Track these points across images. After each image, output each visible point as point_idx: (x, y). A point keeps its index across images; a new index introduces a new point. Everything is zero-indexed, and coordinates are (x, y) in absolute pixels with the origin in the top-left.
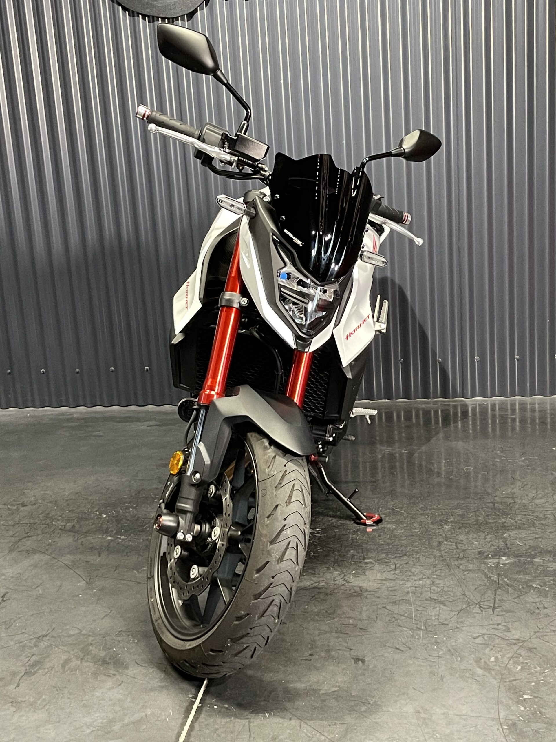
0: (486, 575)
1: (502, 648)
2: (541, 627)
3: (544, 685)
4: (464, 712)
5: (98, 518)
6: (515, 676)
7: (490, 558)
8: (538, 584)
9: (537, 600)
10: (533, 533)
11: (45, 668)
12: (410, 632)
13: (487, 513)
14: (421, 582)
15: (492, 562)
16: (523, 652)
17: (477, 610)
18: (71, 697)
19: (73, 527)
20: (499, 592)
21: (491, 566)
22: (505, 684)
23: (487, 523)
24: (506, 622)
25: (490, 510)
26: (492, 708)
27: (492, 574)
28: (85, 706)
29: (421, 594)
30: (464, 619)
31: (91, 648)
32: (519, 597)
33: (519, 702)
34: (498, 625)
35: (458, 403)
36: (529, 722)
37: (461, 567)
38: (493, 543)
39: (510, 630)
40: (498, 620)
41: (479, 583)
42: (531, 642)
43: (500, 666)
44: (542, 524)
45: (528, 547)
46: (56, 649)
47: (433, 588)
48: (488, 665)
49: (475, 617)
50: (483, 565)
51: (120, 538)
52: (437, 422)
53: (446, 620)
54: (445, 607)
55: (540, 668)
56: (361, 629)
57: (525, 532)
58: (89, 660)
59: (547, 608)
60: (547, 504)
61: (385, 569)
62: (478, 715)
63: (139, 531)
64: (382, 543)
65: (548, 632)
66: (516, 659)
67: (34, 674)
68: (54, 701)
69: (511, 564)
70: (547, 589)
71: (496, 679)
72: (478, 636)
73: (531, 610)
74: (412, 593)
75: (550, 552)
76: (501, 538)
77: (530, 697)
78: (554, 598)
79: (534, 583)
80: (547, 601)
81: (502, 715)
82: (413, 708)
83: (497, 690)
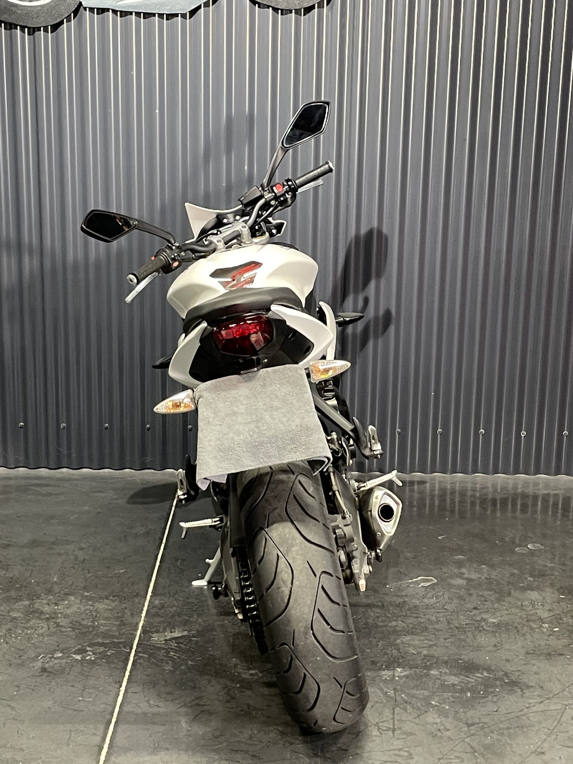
0: (381, 690)
2: (444, 753)
7: (384, 670)
8: (437, 702)
9: (438, 721)
10: (427, 639)
13: (377, 615)
15: (386, 674)
17: (375, 732)
20: (397, 710)
21: (386, 679)
23: (377, 627)
24: (407, 747)
25: (378, 611)
27: (388, 689)
30: (362, 743)
32: (419, 716)
34: (400, 750)
38: (386, 651)
39: (413, 756)
40: (398, 744)
41: (375, 699)
45: (422, 656)
49: (374, 741)
50: (377, 678)
53: (344, 744)
57: (419, 638)
59: (448, 730)
60: (438, 605)
65: (453, 759)
69: (407, 677)
70: (447, 707)
73: (433, 733)
75: (446, 662)
76: (394, 645)
78: (455, 718)
79: (433, 700)
80: (448, 722)
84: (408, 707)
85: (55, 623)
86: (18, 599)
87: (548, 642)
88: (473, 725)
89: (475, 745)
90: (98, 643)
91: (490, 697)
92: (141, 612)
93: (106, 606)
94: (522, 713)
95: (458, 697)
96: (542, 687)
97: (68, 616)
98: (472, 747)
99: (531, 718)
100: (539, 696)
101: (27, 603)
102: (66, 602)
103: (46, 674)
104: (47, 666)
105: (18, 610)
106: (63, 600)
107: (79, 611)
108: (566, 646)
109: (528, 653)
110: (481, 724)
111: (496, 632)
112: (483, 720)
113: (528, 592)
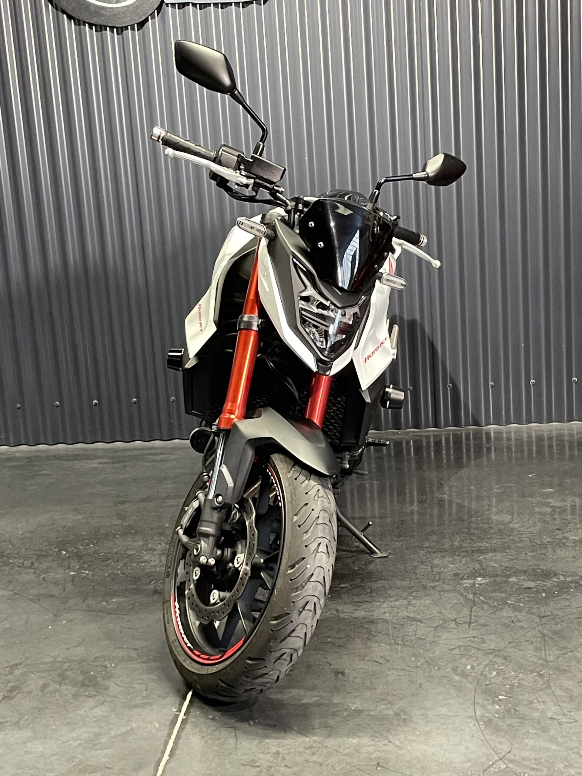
0: (462, 594)
1: (478, 657)
2: (515, 638)
3: (518, 687)
4: (443, 712)
5: (57, 554)
6: (490, 681)
7: (465, 579)
8: (513, 601)
9: (512, 615)
10: (509, 555)
11: (23, 693)
12: (389, 647)
13: (462, 538)
14: (397, 603)
15: (467, 583)
16: (499, 660)
17: (453, 625)
18: (55, 716)
19: (32, 564)
20: (475, 609)
21: (466, 586)
22: (481, 687)
23: (462, 547)
24: (481, 635)
25: (465, 535)
26: (469, 708)
27: (468, 593)
28: (69, 723)
29: (398, 613)
30: (440, 634)
31: (68, 673)
32: (495, 612)
33: (494, 702)
34: (474, 637)
35: (431, 433)
36: (503, 718)
37: (437, 588)
38: (469, 565)
39: (486, 641)
40: (473, 633)
41: (455, 602)
42: (505, 651)
43: (475, 673)
44: (517, 546)
45: (503, 568)
46: (32, 675)
47: (409, 607)
48: (464, 672)
49: (451, 632)
50: (459, 586)
51: (84, 573)
52: (409, 453)
53: (423, 635)
54: (421, 625)
55: (515, 672)
56: (340, 646)
57: (501, 554)
58: (68, 683)
59: (521, 621)
60: (523, 528)
61: (361, 593)
62: (456, 714)
63: (104, 566)
64: (357, 569)
65: (522, 642)
66: (491, 666)
67: (13, 698)
68: (38, 720)
69: (487, 584)
70: (522, 605)
71: (471, 683)
72: (456, 648)
73: (506, 624)
74: (389, 612)
75: (525, 572)
76: (476, 560)
77: (505, 697)
78: (529, 612)
79: (510, 600)
80: (522, 616)
81: (478, 713)
82: (394, 712)
83: (473, 693)
84: (485, 606)
88: (544, 617)
89: (545, 631)
91: (564, 596)
95: (533, 597)
98: (542, 633)
101: (141, 543)
104: (159, 588)
110: (552, 617)
111: (576, 547)
112: (555, 613)
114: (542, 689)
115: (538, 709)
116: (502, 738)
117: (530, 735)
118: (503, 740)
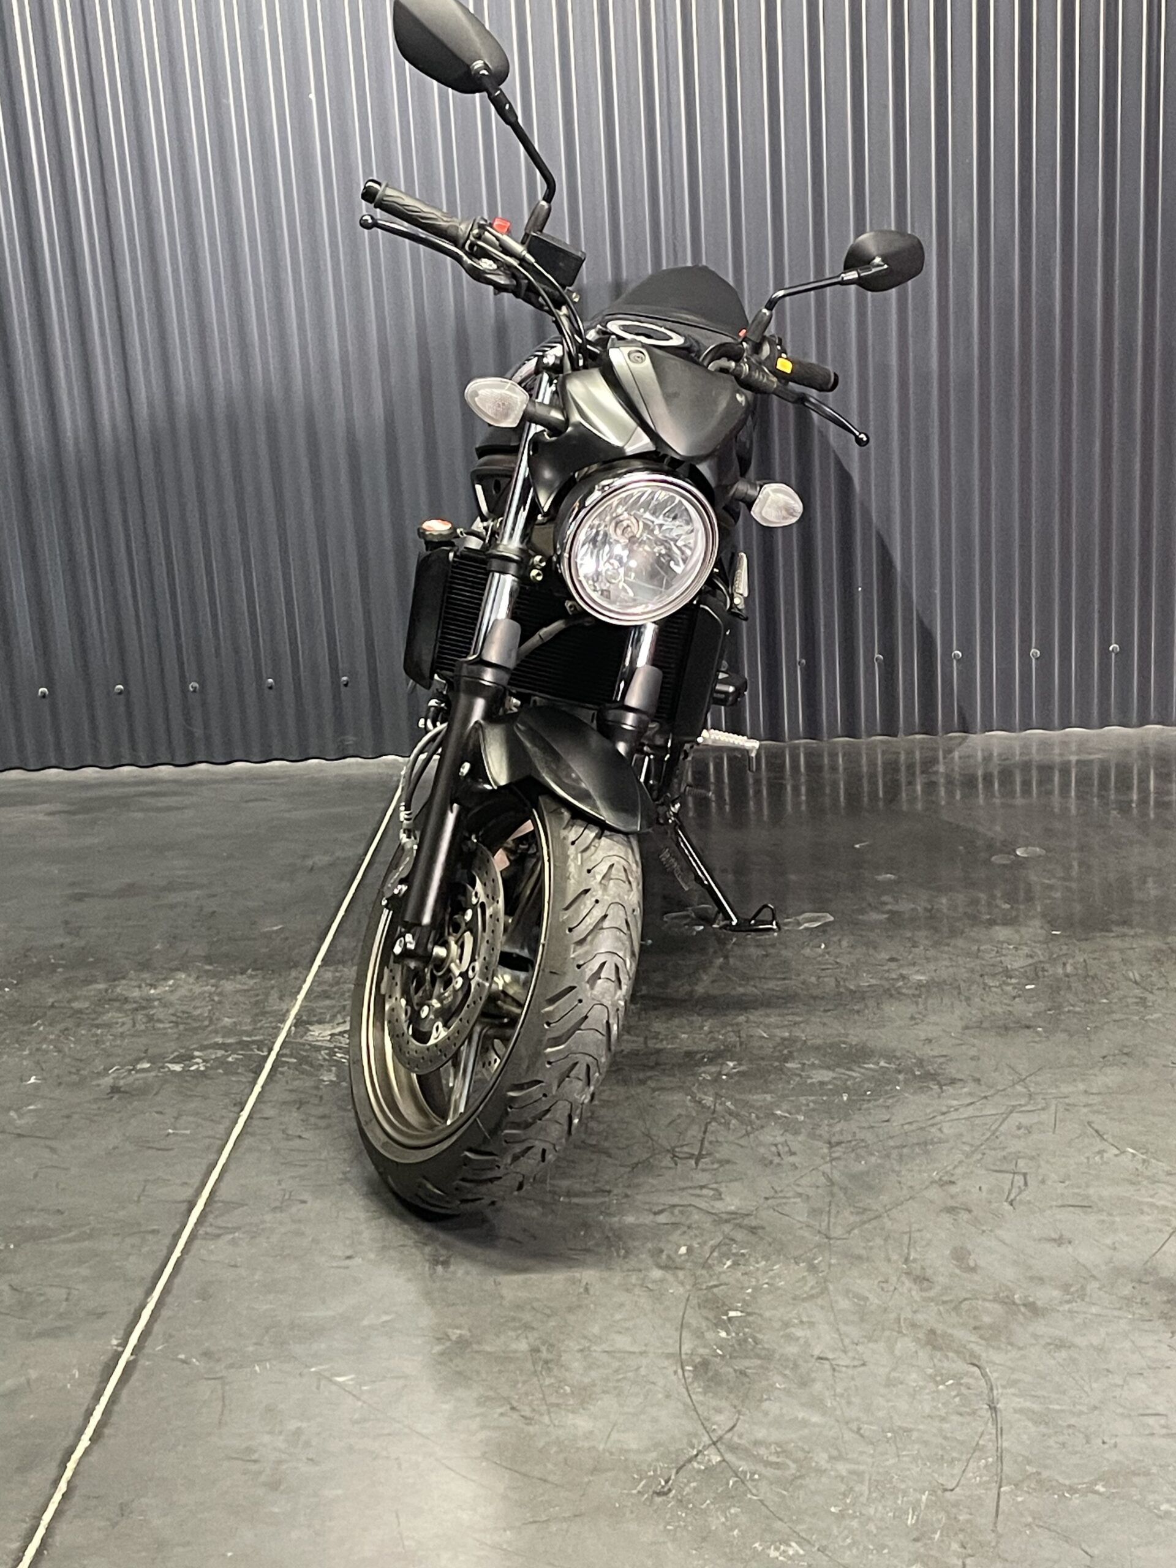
0: (693, 1096)
1: (703, 1230)
2: (779, 1189)
3: (770, 1292)
4: (620, 1346)
6: (718, 1278)
7: (705, 1064)
8: (786, 1111)
9: (781, 1139)
10: (792, 1013)
13: (712, 978)
15: (707, 1072)
16: (739, 1235)
17: (667, 1161)
20: (712, 1126)
21: (705, 1079)
22: (700, 1293)
23: (708, 997)
24: (716, 1183)
25: (717, 971)
26: (671, 1337)
27: (705, 1094)
30: (641, 1179)
32: (748, 1134)
33: (718, 1324)
34: (702, 1187)
36: (731, 1357)
37: (649, 1083)
38: (716, 1035)
39: (722, 1196)
40: (701, 1178)
41: (679, 1111)
42: (756, 1217)
43: (693, 1261)
44: (811, 996)
45: (777, 1041)
48: (673, 1262)
49: (662, 1176)
50: (690, 1078)
53: (607, 1182)
54: (610, 1161)
55: (767, 1261)
57: (779, 1012)
59: (793, 1154)
60: (826, 957)
62: (645, 1349)
65: (790, 1198)
66: (724, 1249)
69: (742, 1074)
70: (802, 1119)
71: (682, 1283)
72: (662, 1211)
73: (766, 1159)
75: (817, 1048)
76: (731, 1025)
77: (739, 1314)
78: (812, 1136)
79: (779, 1107)
80: (796, 1142)
81: (686, 1348)
82: (529, 1344)
83: (682, 1306)
84: (734, 1121)
85: (147, 1016)
86: (87, 982)
87: (1010, 1008)
88: (839, 1143)
89: (836, 1176)
90: (217, 1044)
91: (881, 1100)
92: (298, 992)
93: (238, 986)
94: (931, 1122)
95: (825, 1102)
96: (978, 1081)
97: (172, 1004)
98: (830, 1180)
99: (945, 1130)
100: (970, 1094)
101: (102, 986)
102: (171, 982)
103: (116, 1096)
104: (122, 1083)
105: (86, 998)
106: (165, 979)
107: (189, 994)
108: (1039, 1013)
109: (967, 1028)
110: (854, 1143)
111: (919, 996)
112: (859, 1136)
113: (997, 928)
114: (812, 1297)
115: (798, 1339)
116: (721, 1399)
117: (776, 1393)
118: (724, 1404)
